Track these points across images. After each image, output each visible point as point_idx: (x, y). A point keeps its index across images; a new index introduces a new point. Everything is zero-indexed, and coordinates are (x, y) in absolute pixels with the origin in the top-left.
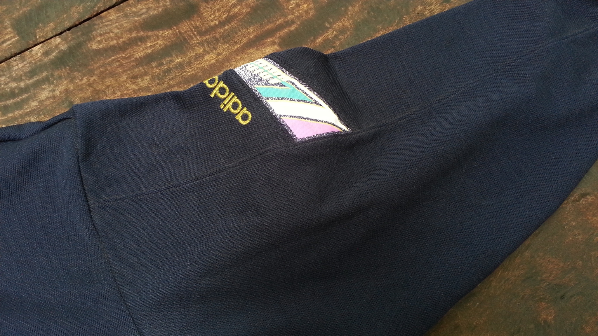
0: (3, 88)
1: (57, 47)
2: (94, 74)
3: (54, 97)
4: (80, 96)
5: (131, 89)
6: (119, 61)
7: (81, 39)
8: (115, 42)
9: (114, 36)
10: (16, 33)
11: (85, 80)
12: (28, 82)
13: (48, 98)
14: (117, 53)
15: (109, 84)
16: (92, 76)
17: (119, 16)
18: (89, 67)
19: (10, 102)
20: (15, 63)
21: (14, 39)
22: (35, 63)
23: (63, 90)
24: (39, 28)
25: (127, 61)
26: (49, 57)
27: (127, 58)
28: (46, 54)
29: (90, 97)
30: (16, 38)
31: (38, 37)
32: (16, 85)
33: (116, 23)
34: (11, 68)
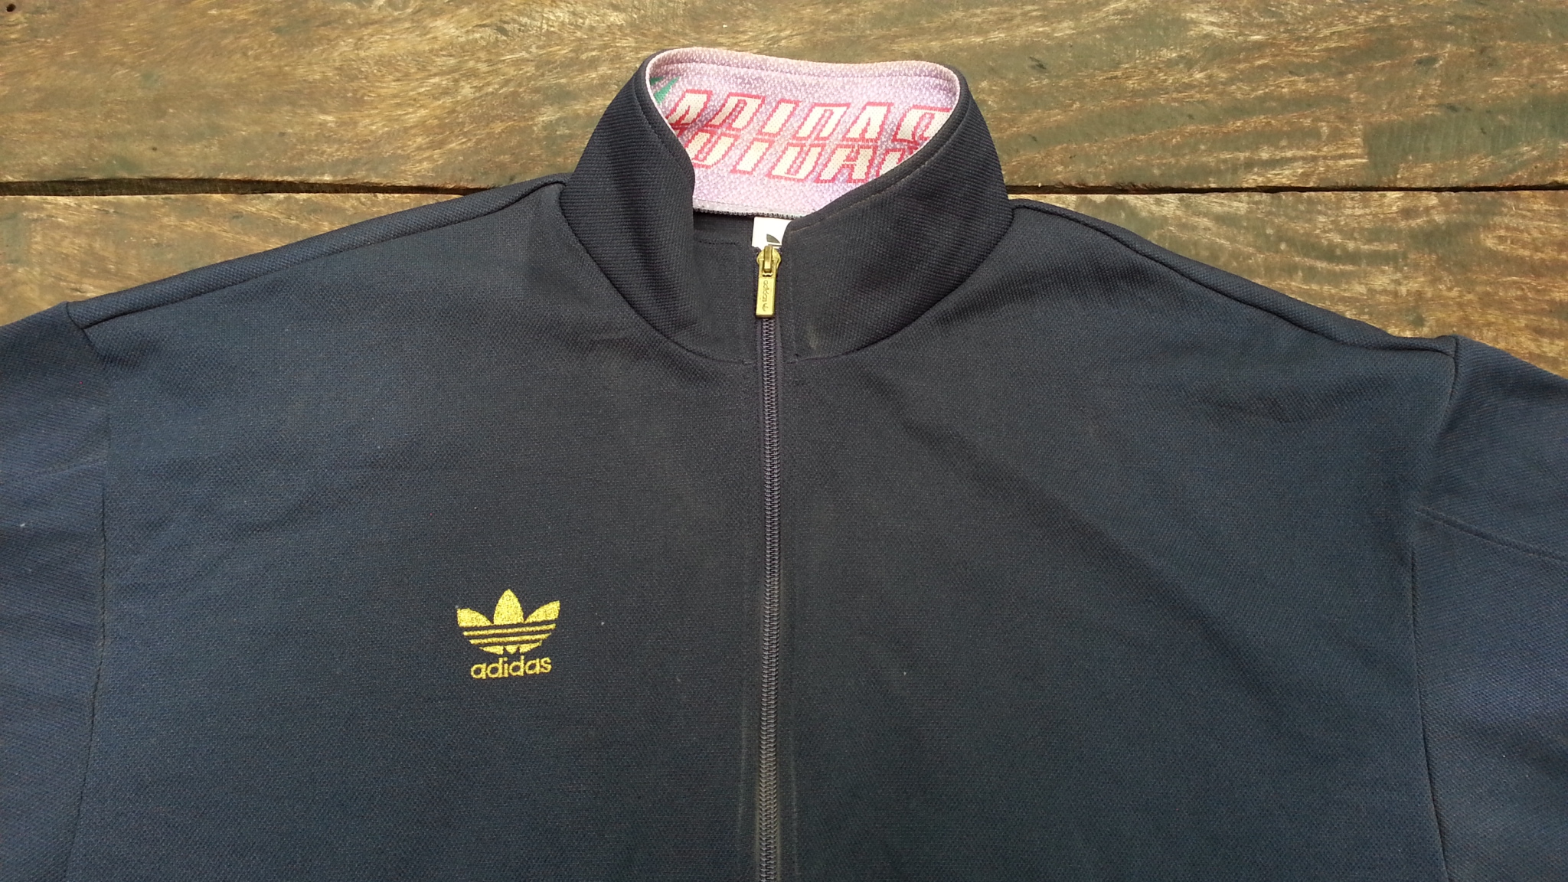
0: (1317, 236)
1: (1428, 210)
2: (1473, 290)
3: (1396, 294)
4: (1439, 315)
5: (1526, 349)
6: (1523, 289)
7: (1472, 218)
8: (1526, 253)
9: (1529, 240)
10: (1367, 151)
11: (1455, 293)
12: (1362, 247)
13: (1384, 292)
14: (1525, 274)
15: (1493, 320)
16: (1470, 293)
17: (1549, 211)
18: (1469, 274)
19: (1321, 265)
20: (1349, 203)
21: (1359, 160)
22: (1384, 221)
23: (1414, 290)
24: (1407, 162)
25: (1536, 297)
26: (1410, 221)
27: (1539, 291)
28: (1407, 213)
29: (1453, 326)
30: (1364, 161)
31: (1399, 176)
32: (1340, 240)
33: (1541, 220)
34: (1341, 208)
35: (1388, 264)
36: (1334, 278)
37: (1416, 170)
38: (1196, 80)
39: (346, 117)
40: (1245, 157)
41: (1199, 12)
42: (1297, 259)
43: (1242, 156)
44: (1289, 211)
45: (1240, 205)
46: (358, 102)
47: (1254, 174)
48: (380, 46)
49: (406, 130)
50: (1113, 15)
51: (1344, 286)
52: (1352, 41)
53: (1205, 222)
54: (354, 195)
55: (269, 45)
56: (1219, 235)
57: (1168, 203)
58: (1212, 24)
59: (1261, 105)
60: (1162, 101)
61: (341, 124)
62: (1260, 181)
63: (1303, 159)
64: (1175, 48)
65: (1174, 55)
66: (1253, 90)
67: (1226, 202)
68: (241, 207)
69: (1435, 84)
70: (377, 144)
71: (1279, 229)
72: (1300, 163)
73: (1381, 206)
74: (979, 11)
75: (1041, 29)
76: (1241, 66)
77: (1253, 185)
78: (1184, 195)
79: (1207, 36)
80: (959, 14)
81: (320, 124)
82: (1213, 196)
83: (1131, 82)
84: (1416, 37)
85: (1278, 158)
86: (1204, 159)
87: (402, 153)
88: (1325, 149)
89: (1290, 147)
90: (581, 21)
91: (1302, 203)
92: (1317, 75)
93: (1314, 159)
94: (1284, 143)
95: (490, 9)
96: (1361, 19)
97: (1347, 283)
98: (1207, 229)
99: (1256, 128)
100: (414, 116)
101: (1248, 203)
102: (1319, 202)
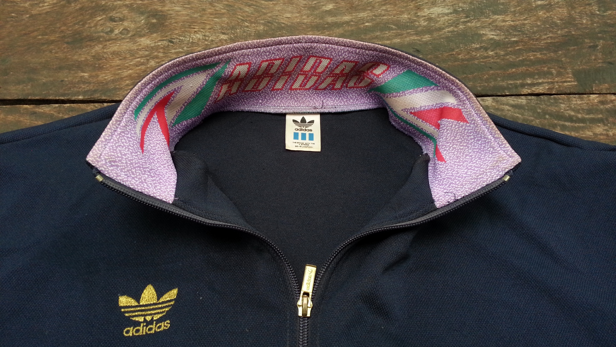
35: (600, 123)
36: (576, 129)
37: (601, 87)
38: (490, 55)
39: (94, 74)
40: (520, 82)
41: (486, 31)
42: (556, 122)
43: (519, 82)
44: (546, 102)
45: (523, 101)
46: (101, 68)
47: (526, 89)
48: (114, 47)
49: (122, 78)
50: (448, 33)
51: (581, 132)
52: (557, 40)
53: (507, 107)
54: (92, 104)
55: (63, 48)
56: (515, 113)
57: (488, 100)
58: (493, 35)
59: (522, 63)
60: (476, 62)
61: (90, 77)
62: (529, 91)
63: (546, 82)
64: (478, 44)
65: (478, 46)
66: (517, 58)
67: (515, 100)
68: (37, 110)
69: (600, 55)
70: (107, 84)
71: (543, 110)
72: (546, 84)
73: (589, 100)
74: (387, 32)
75: (416, 38)
76: (510, 49)
77: (527, 93)
78: (495, 97)
79: (492, 39)
80: (378, 34)
81: (81, 77)
82: (508, 98)
83: (460, 56)
84: (586, 38)
85: (536, 82)
86: (501, 84)
87: (119, 87)
88: (556, 79)
89: (540, 78)
90: (208, 38)
91: (552, 100)
92: (545, 52)
93: (552, 83)
94: (537, 77)
95: (166, 35)
96: (559, 32)
97: (582, 131)
98: (508, 110)
99: (522, 71)
100: (126, 73)
101: (526, 100)
102: (560, 99)
